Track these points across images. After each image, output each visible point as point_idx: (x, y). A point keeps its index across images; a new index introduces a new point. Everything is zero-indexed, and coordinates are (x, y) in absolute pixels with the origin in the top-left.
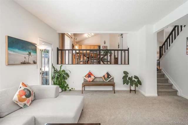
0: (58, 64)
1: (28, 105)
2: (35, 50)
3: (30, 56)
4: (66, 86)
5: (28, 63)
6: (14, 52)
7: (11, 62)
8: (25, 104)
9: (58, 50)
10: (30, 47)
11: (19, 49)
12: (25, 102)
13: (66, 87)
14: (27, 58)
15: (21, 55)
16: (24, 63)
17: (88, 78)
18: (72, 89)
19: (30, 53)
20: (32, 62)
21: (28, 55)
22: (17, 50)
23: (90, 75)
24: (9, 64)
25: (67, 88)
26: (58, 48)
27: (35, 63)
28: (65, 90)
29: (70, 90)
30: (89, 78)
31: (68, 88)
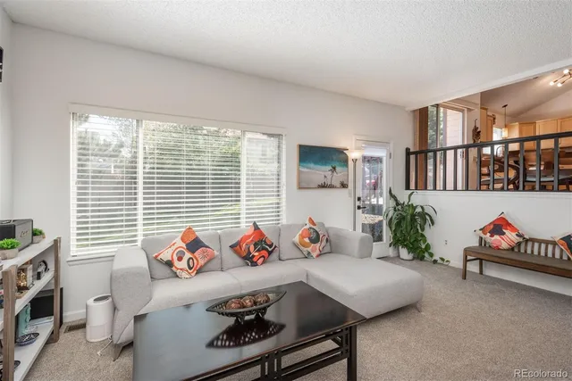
0: (408, 187)
1: (314, 255)
2: (345, 162)
3: (335, 174)
4: (423, 247)
5: (331, 187)
6: (307, 168)
7: (303, 185)
8: (309, 253)
9: (408, 153)
10: (334, 157)
11: (316, 163)
12: (309, 249)
13: (424, 251)
14: (329, 177)
15: (320, 172)
16: (323, 186)
17: (492, 236)
18: (443, 259)
19: (334, 168)
20: (338, 185)
21: (330, 173)
22: (312, 165)
23: (499, 226)
24: (300, 188)
25: (426, 255)
26: (407, 150)
27: (344, 186)
28: (422, 259)
29: (435, 262)
30: (497, 237)
31: (431, 255)
